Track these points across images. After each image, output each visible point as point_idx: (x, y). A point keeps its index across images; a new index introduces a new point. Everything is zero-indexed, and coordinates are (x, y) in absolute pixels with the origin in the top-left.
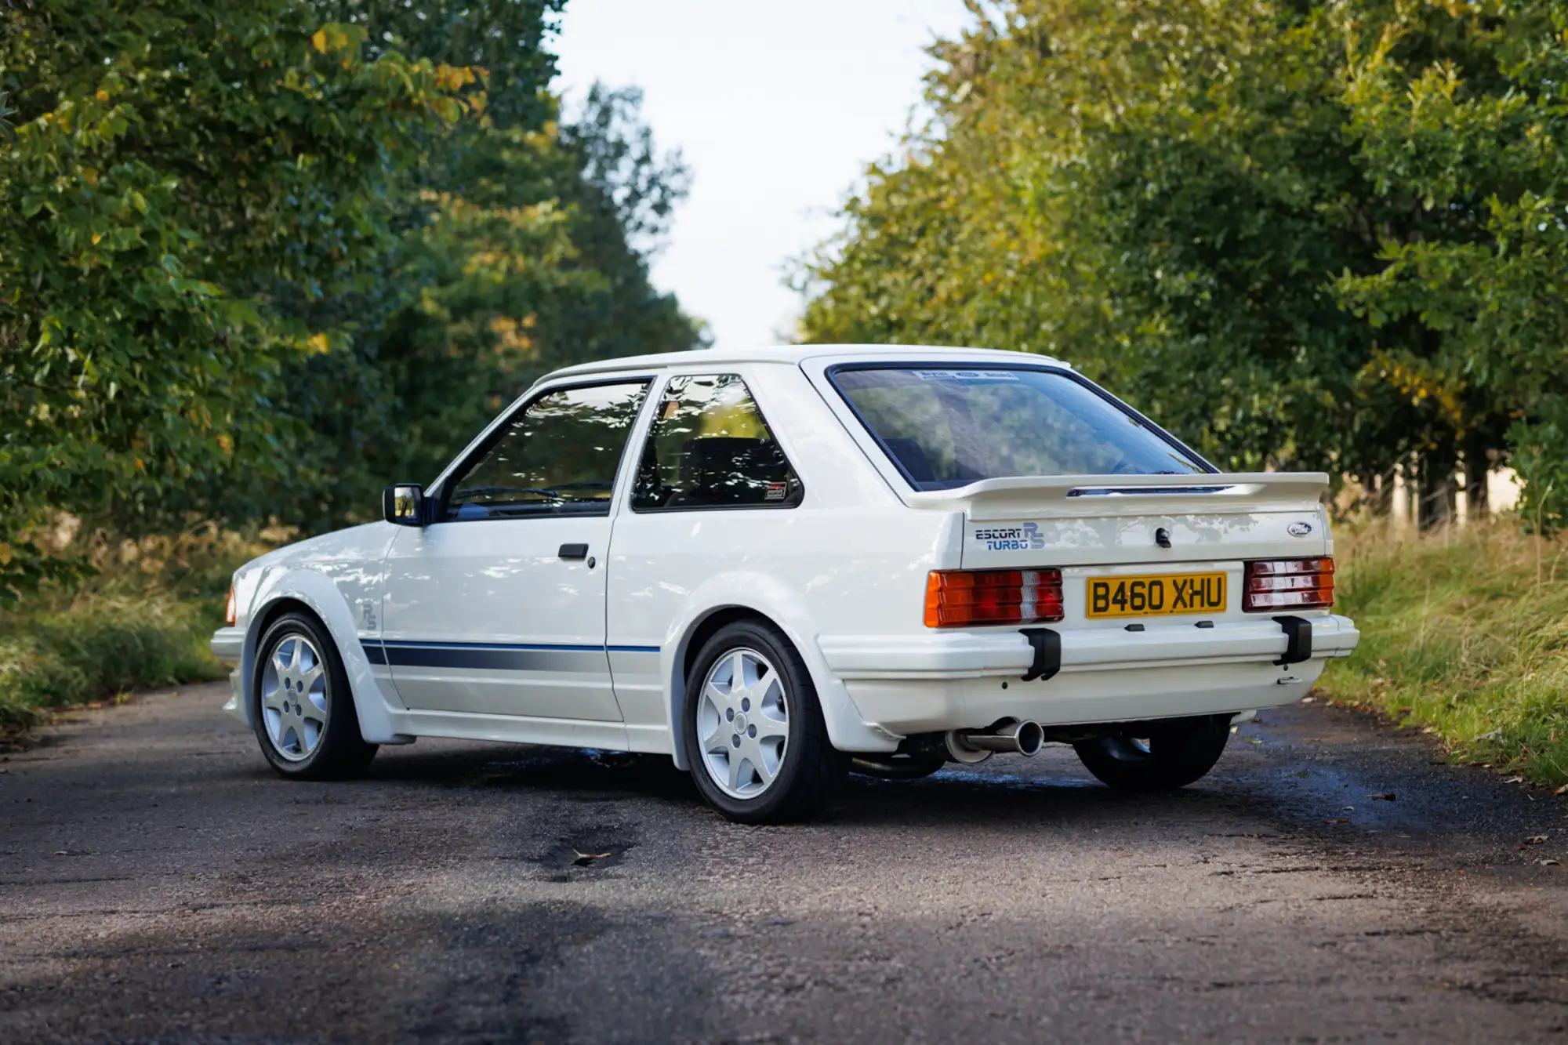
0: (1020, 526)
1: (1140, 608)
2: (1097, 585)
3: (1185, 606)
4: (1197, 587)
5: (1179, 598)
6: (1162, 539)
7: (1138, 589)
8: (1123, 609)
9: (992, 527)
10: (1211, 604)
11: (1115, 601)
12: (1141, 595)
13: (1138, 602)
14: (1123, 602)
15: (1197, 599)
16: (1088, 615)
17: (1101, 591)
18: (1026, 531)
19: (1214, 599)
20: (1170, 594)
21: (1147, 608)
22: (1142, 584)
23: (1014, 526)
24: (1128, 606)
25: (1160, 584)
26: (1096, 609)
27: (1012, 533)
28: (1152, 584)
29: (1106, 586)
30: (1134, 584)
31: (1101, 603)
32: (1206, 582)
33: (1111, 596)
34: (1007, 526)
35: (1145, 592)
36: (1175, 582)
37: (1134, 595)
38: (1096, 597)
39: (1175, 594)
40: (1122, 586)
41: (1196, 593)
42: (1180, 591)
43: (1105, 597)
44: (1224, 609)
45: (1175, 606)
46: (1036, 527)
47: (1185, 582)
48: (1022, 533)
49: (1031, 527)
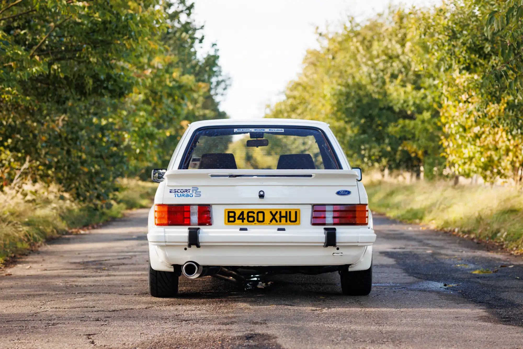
0: (191, 188)
1: (253, 221)
2: (229, 212)
3: (277, 221)
4: (283, 214)
5: (274, 218)
6: (262, 196)
7: (250, 214)
8: (243, 222)
9: (177, 188)
10: (290, 221)
11: (239, 218)
12: (253, 217)
13: (251, 219)
14: (243, 219)
15: (283, 220)
16: (225, 223)
17: (232, 214)
18: (193, 190)
19: (293, 218)
20: (268, 217)
21: (256, 222)
22: (254, 213)
23: (187, 188)
24: (245, 221)
25: (263, 213)
26: (229, 221)
27: (186, 191)
28: (258, 213)
29: (234, 213)
30: (248, 213)
31: (232, 219)
32: (288, 213)
33: (237, 217)
34: (184, 188)
35: (255, 216)
36: (271, 212)
37: (248, 217)
38: (229, 217)
39: (271, 217)
40: (242, 213)
41: (283, 217)
42: (274, 216)
43: (234, 217)
44: (299, 224)
45: (271, 221)
46: (198, 189)
47: (277, 212)
48: (191, 191)
49: (195, 189)
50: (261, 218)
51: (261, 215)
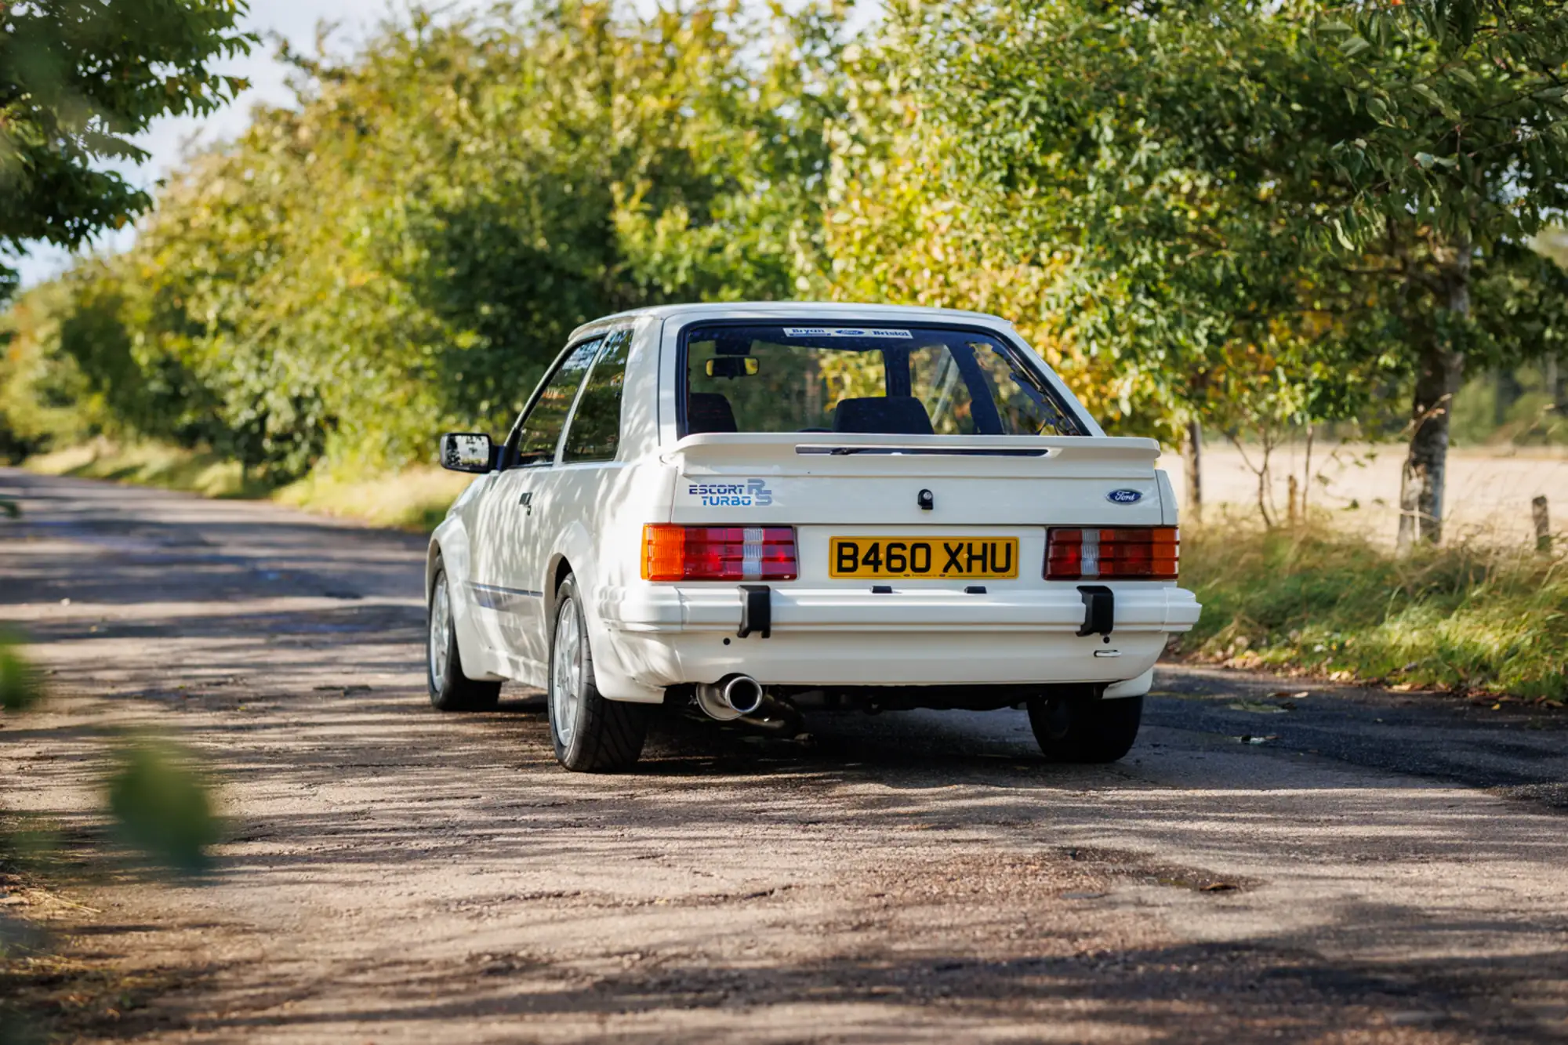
0: (744, 482)
1: (902, 569)
2: (841, 546)
3: (960, 569)
5: (953, 560)
6: (926, 504)
7: (895, 551)
8: (876, 570)
9: (708, 482)
10: (995, 569)
11: (866, 562)
12: (902, 558)
13: (896, 564)
14: (876, 564)
15: (977, 565)
16: (831, 575)
17: (848, 551)
18: (750, 488)
19: (1001, 562)
20: (940, 558)
21: (908, 570)
22: (903, 547)
23: (736, 482)
24: (883, 568)
25: (927, 547)
26: (841, 569)
27: (733, 489)
28: (915, 547)
29: (855, 547)
30: (890, 547)
31: (847, 563)
32: (989, 548)
33: (861, 557)
34: (727, 482)
35: (907, 554)
36: (946, 546)
37: (890, 557)
38: (841, 557)
39: (946, 558)
40: (875, 548)
41: (977, 558)
42: (953, 556)
43: (854, 558)
44: (1015, 575)
45: (946, 569)
46: (763, 484)
47: (961, 546)
48: (745, 490)
49: (757, 484)
50: (921, 562)
51: (921, 554)
